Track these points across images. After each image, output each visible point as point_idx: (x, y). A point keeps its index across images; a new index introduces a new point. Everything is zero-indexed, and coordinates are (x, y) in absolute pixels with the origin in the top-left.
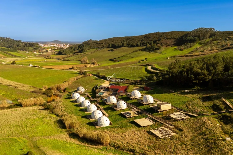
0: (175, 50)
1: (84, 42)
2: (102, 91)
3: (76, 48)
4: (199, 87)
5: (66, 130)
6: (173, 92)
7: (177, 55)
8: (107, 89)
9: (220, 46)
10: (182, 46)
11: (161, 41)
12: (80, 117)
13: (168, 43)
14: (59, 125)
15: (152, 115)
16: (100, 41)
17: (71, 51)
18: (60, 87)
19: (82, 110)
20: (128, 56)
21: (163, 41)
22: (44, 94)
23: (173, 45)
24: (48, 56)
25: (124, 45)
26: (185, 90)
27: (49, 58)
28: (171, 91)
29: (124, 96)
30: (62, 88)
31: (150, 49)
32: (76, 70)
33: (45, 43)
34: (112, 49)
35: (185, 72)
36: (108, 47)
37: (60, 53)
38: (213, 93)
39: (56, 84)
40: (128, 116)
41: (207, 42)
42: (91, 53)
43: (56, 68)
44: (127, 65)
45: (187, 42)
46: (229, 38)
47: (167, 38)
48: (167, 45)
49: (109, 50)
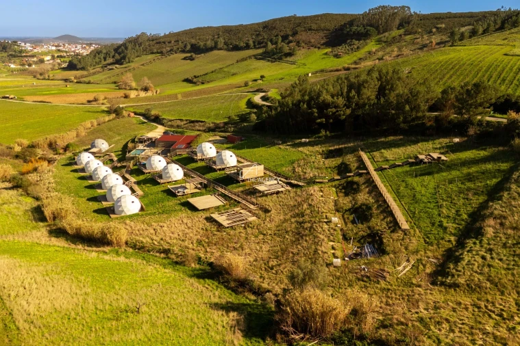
0: (325, 56)
1: (127, 38)
2: (141, 147)
3: (109, 54)
4: (328, 133)
5: (46, 224)
6: (279, 144)
7: (328, 67)
8: (152, 143)
9: (418, 46)
10: (340, 48)
11: (298, 37)
12: (84, 199)
13: (313, 41)
14: (34, 216)
15: (225, 189)
16: (165, 36)
17: (97, 60)
18: (56, 142)
19: (91, 187)
20: (224, 72)
21: (302, 36)
22: (17, 157)
23: (322, 45)
24: (41, 74)
25: (219, 47)
26: (301, 139)
27: (44, 79)
28: (276, 141)
29: (184, 156)
30: (61, 143)
31: (274, 54)
32: (103, 104)
33: (37, 42)
34: (191, 56)
35: (304, 103)
36: (183, 51)
37: (72, 67)
38: (350, 142)
39: (48, 136)
40: (178, 192)
41: (394, 38)
42: (143, 65)
43: (56, 101)
44: (220, 90)
45: (352, 39)
46: (437, 28)
47: (310, 30)
48: (310, 45)
49: (185, 59)
